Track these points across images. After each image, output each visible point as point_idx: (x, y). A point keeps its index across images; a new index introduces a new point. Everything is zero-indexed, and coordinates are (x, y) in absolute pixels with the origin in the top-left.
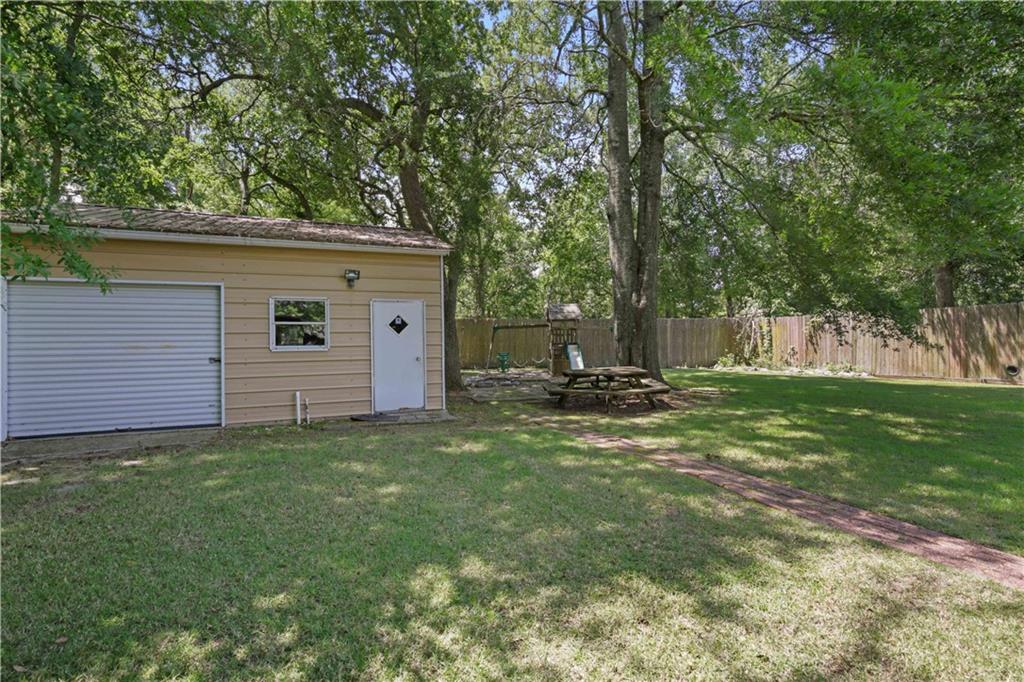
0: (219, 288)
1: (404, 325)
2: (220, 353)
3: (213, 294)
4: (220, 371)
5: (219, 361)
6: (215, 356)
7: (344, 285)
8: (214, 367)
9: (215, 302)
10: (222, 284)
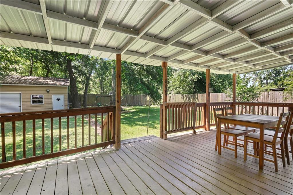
0: (20, 93)
1: (60, 99)
2: (21, 105)
3: (19, 94)
4: (21, 108)
5: (20, 106)
6: (20, 105)
7: (46, 92)
8: (20, 108)
9: (20, 96)
10: (21, 93)
